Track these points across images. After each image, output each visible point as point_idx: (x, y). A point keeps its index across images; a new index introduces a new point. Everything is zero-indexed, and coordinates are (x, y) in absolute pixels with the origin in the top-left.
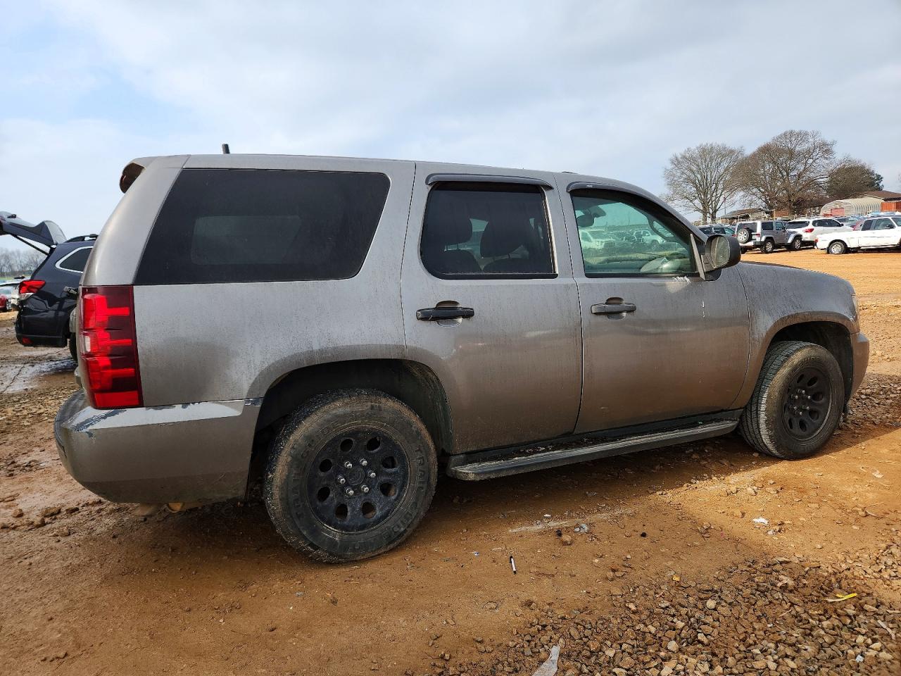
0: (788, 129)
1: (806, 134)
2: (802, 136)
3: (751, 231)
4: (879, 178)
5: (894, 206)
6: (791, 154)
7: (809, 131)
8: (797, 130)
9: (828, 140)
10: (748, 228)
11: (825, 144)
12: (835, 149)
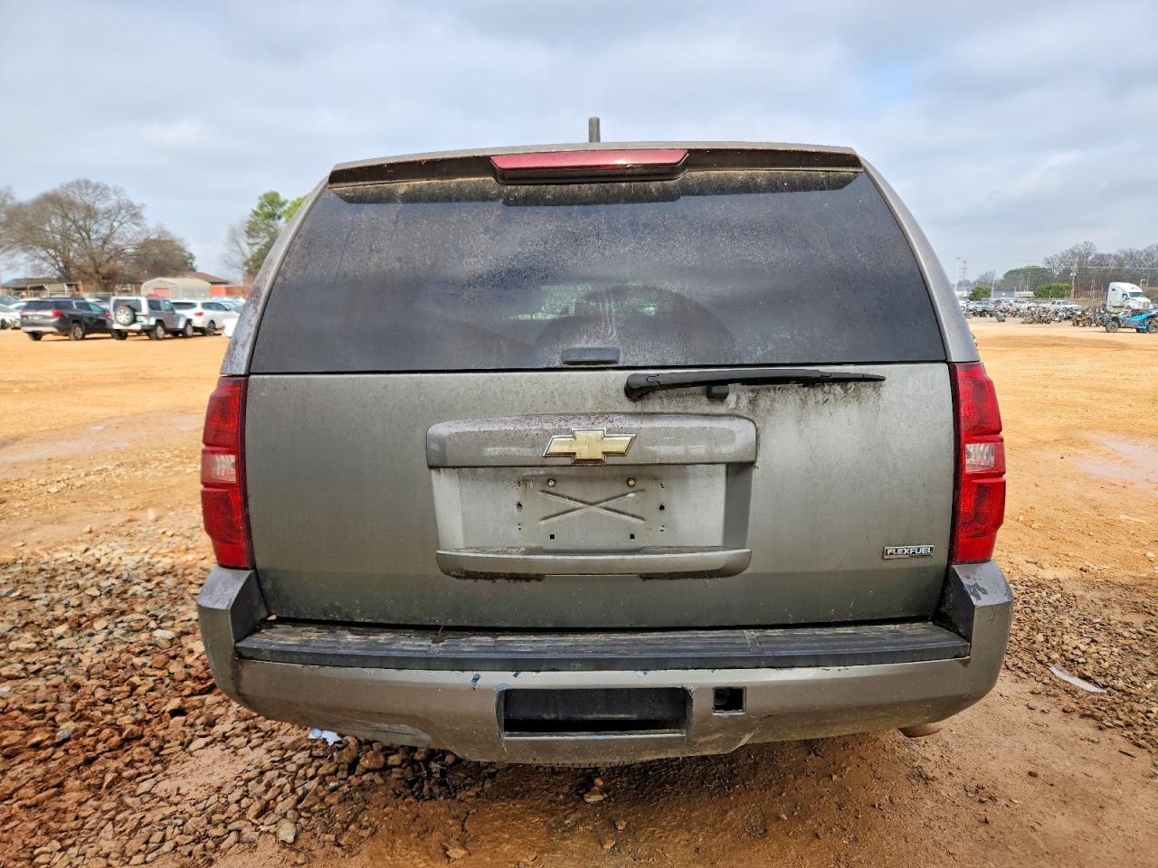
0: (82, 177)
1: (106, 188)
2: (101, 191)
3: (134, 310)
4: (192, 257)
5: (224, 291)
6: (90, 212)
7: (111, 184)
8: (94, 181)
9: (136, 202)
10: (129, 306)
11: (131, 206)
12: (144, 213)
